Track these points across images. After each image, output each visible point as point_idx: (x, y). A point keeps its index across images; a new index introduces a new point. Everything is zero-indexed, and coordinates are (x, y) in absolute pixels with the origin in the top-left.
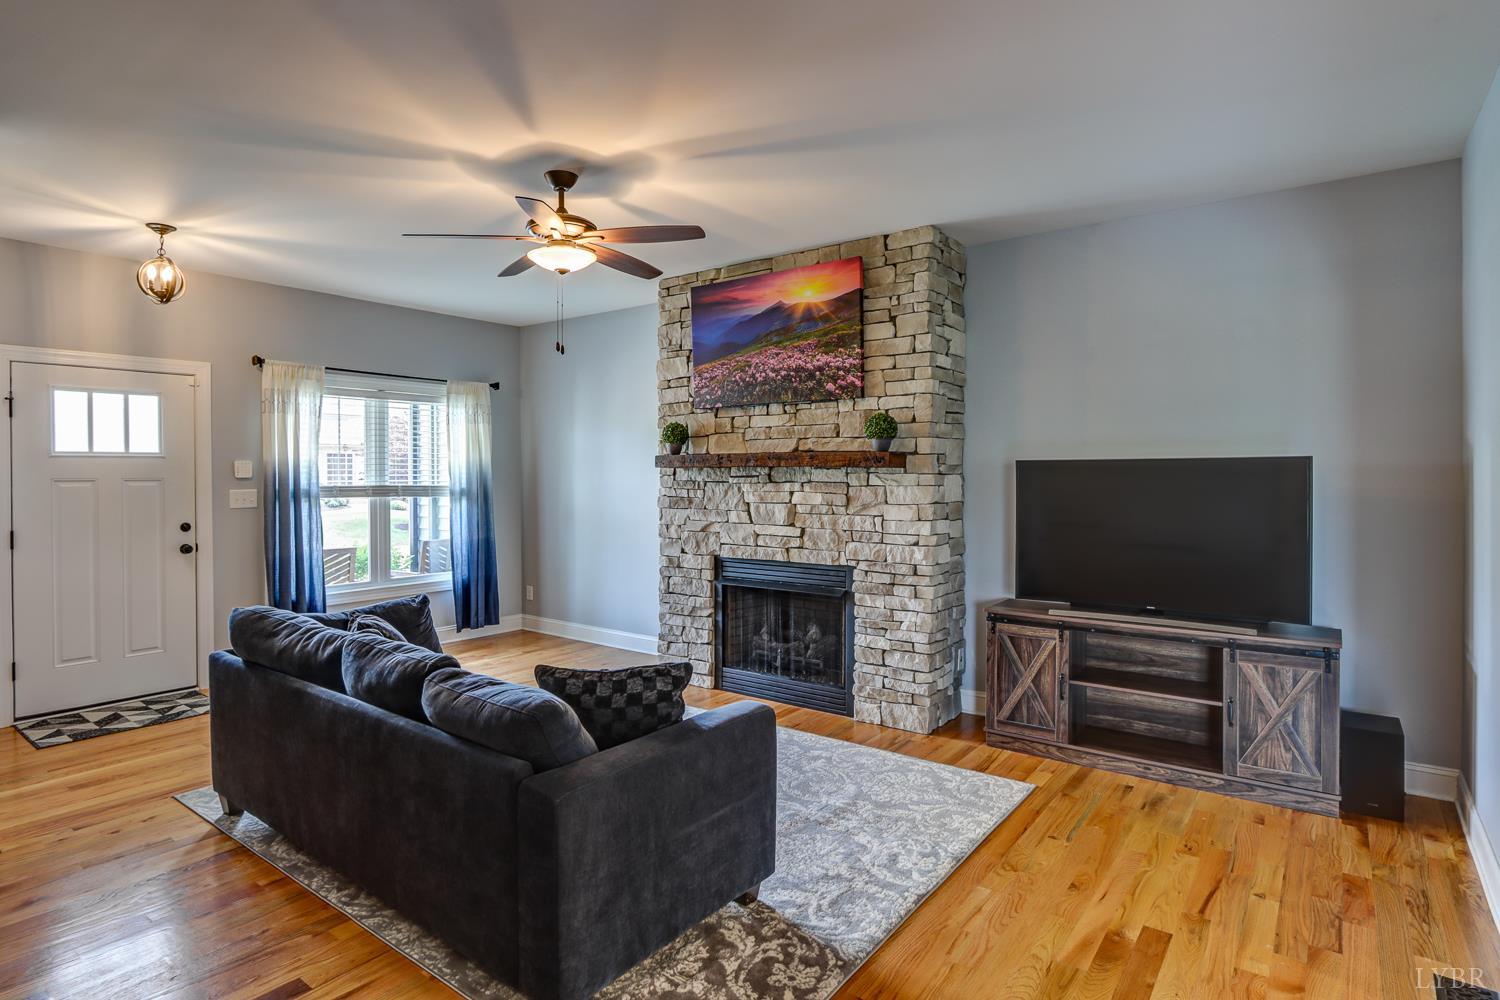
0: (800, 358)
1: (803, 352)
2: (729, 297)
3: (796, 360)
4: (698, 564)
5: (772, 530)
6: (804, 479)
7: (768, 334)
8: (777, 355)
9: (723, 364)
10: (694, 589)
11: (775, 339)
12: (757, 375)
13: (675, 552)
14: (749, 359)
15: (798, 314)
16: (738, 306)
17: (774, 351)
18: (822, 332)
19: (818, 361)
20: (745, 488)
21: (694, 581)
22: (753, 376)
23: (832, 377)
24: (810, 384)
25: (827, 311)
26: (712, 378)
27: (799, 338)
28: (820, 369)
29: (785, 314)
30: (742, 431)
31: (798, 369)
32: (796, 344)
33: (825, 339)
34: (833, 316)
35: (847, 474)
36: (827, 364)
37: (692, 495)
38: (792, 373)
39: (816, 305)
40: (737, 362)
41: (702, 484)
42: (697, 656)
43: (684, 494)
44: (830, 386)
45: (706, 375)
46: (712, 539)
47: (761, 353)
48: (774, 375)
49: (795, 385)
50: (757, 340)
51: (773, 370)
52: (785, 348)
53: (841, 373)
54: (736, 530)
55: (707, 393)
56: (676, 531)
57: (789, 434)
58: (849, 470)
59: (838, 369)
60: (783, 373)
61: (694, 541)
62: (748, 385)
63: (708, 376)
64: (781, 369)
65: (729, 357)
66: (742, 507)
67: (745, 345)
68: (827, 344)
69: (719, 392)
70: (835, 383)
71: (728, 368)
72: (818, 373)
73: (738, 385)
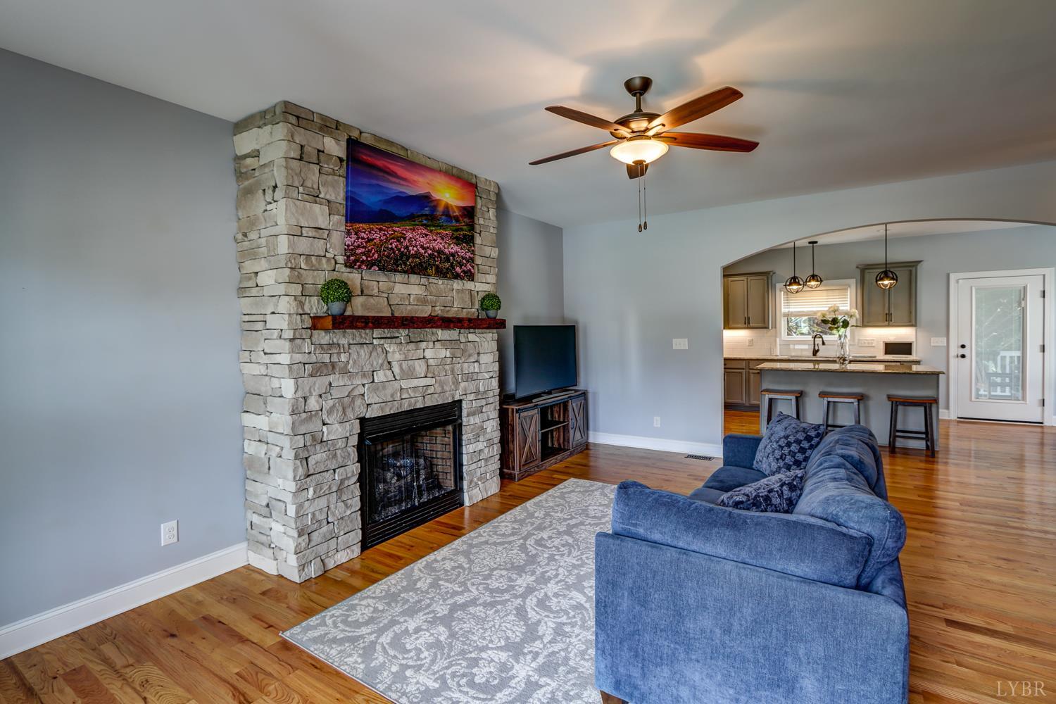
0: (441, 244)
1: (443, 239)
2: (389, 168)
3: (438, 245)
4: (342, 432)
5: (415, 382)
6: (434, 338)
7: (419, 216)
8: (426, 235)
9: (381, 230)
10: (340, 459)
11: (425, 222)
12: (411, 248)
13: (315, 426)
14: (404, 232)
15: (441, 209)
16: (397, 181)
17: (424, 232)
18: (455, 228)
19: (452, 248)
20: (391, 348)
21: (339, 452)
22: (407, 247)
23: (459, 263)
24: (447, 265)
25: (457, 214)
26: (369, 240)
27: (441, 227)
28: (453, 255)
29: (432, 204)
30: (386, 295)
31: (440, 252)
32: (439, 231)
33: (456, 234)
34: (461, 219)
35: (460, 333)
36: (457, 252)
37: (335, 358)
38: (436, 254)
39: (452, 206)
40: (395, 231)
41: (346, 346)
42: (346, 530)
43: (326, 358)
44: (458, 269)
45: (363, 235)
46: (358, 402)
47: (414, 230)
48: (423, 251)
49: (437, 263)
50: (411, 218)
51: (422, 247)
52: (431, 231)
53: (464, 261)
54: (384, 388)
55: (363, 254)
56: (318, 402)
57: (424, 302)
58: (462, 331)
59: (463, 258)
60: (430, 252)
61: (340, 409)
62: (402, 254)
63: (365, 236)
64: (428, 248)
65: (387, 224)
66: (386, 366)
67: (401, 219)
68: (457, 238)
69: (376, 256)
70: (461, 268)
71: (385, 235)
72: (451, 258)
73: (394, 252)
